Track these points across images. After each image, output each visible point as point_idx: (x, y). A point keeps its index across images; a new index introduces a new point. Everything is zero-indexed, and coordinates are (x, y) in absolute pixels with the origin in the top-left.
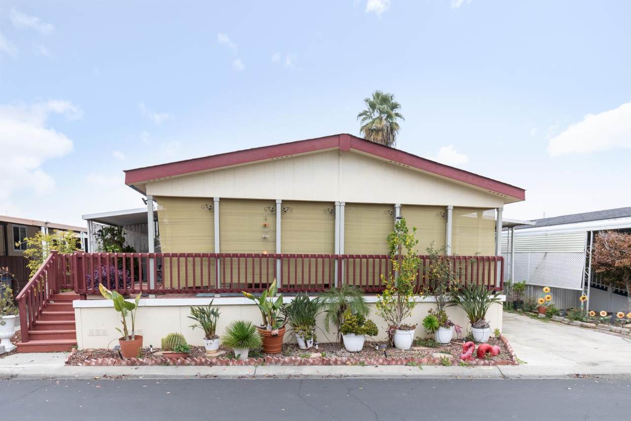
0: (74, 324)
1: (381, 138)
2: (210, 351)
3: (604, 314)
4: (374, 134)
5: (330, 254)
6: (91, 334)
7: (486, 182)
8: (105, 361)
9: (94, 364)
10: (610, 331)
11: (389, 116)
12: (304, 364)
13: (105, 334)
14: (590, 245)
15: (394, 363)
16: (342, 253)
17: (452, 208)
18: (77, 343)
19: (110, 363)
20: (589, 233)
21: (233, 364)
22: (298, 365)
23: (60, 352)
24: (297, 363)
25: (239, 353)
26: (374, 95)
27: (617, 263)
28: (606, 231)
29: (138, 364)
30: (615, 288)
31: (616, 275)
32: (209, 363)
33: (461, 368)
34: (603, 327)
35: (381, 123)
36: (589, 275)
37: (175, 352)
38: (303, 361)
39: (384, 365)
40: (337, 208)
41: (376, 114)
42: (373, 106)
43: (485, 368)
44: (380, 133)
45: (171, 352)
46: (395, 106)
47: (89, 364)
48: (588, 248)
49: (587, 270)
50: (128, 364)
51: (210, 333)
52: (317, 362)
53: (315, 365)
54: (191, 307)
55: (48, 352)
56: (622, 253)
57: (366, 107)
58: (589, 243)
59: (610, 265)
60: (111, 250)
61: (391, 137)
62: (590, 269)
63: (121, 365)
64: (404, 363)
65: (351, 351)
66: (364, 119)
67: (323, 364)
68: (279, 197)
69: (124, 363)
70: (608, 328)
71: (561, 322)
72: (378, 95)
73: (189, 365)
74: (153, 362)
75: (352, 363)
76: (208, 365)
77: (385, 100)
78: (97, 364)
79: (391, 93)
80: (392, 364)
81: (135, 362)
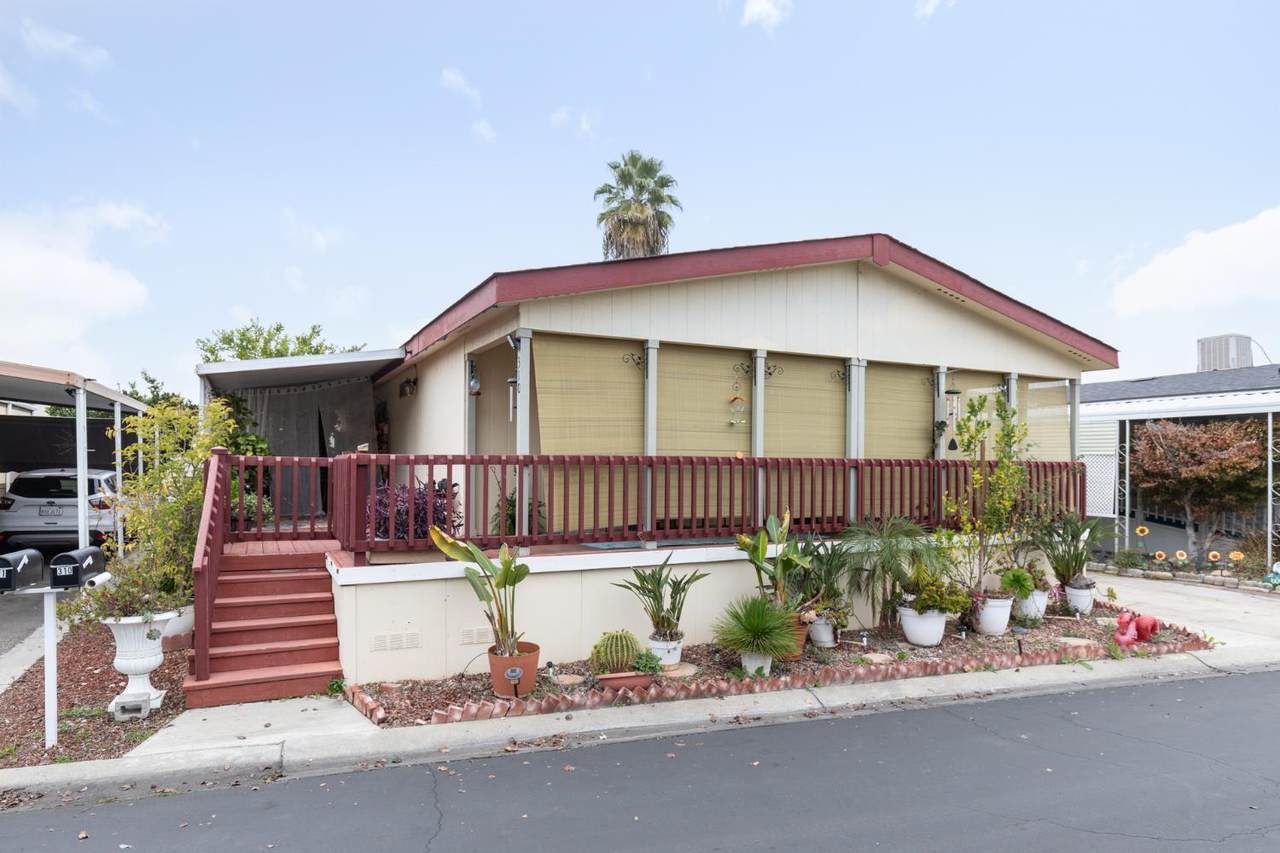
0: (334, 623)
1: (641, 238)
2: (669, 666)
3: (1183, 556)
4: (628, 229)
5: (836, 455)
6: (380, 646)
7: (1071, 335)
8: (486, 708)
9: (458, 716)
10: (1203, 583)
11: (657, 199)
12: (893, 677)
13: (413, 643)
14: (1124, 442)
15: (1039, 661)
16: (862, 456)
17: (1017, 377)
18: (341, 671)
19: (497, 710)
20: (1122, 424)
21: (762, 690)
22: (881, 681)
23: (301, 697)
24: (879, 677)
25: (760, 666)
26: (627, 158)
27: (1185, 473)
28: (1156, 421)
29: (563, 707)
30: (1148, 513)
31: (1170, 491)
32: (714, 691)
33: (1138, 661)
34: (1187, 577)
35: (642, 212)
36: (1127, 492)
37: (642, 674)
38: (890, 671)
39: (1025, 666)
40: (854, 370)
41: (630, 193)
42: (625, 179)
43: (1172, 657)
44: (641, 230)
45: (633, 674)
46: (665, 182)
47: (444, 720)
48: (1122, 448)
49: (1122, 484)
50: (540, 711)
51: (665, 627)
52: (914, 672)
53: (912, 676)
54: (635, 570)
55: (270, 700)
56: (1193, 456)
57: (612, 179)
58: (1122, 440)
59: (1166, 476)
60: (250, 448)
61: (660, 239)
62: (1127, 481)
63: (523, 713)
64: (1054, 660)
65: (926, 644)
66: (609, 200)
67: (926, 674)
68: (762, 344)
69: (531, 708)
70: (1196, 578)
71: (1104, 572)
72: (634, 159)
73: (673, 699)
74: (597, 699)
75: (972, 667)
76: (713, 696)
77: (649, 169)
78: (467, 717)
79: (657, 158)
80: (1036, 665)
81: (557, 702)
